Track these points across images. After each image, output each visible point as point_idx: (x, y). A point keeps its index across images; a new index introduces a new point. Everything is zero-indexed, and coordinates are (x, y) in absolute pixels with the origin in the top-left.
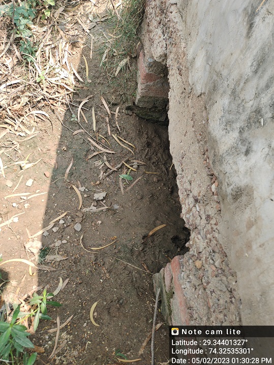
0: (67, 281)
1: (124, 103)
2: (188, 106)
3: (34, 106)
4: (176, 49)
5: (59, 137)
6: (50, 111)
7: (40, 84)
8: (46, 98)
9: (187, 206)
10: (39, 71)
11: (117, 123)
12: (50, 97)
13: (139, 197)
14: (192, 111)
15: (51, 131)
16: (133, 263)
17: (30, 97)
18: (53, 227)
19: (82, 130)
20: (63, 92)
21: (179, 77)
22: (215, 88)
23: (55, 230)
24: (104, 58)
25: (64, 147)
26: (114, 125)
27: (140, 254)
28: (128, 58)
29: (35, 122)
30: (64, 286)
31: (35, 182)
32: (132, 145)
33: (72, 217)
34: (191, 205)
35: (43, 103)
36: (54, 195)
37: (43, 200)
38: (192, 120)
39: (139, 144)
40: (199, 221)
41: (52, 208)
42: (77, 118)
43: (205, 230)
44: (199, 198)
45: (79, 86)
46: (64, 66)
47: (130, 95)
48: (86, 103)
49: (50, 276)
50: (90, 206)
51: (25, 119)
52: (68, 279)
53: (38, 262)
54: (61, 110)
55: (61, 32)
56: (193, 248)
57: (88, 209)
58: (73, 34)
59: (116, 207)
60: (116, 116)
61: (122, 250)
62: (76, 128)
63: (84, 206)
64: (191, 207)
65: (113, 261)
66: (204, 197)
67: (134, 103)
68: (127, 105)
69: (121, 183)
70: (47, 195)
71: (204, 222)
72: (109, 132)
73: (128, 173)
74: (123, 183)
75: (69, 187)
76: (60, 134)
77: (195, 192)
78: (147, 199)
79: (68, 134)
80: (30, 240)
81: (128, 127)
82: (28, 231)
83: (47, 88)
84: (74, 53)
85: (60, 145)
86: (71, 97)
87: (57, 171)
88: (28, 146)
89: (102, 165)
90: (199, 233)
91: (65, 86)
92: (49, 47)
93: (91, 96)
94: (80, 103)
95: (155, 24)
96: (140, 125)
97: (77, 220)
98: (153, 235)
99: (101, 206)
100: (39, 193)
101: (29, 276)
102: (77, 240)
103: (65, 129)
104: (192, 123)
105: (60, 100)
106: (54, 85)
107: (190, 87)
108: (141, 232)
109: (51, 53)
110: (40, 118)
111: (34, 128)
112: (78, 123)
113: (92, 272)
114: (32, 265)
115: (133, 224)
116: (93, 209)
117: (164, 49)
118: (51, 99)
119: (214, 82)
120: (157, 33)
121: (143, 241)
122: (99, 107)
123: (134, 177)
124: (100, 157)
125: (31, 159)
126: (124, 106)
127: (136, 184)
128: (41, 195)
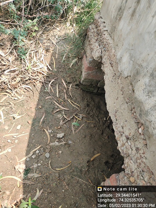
0: (42, 191)
1: (74, 82)
2: (118, 83)
3: (23, 83)
4: (108, 53)
5: (37, 100)
6: (33, 86)
7: (28, 71)
8: (31, 79)
9: (122, 142)
10: (28, 64)
11: (70, 93)
12: (33, 78)
13: (83, 136)
14: (121, 86)
15: (33, 97)
16: (82, 179)
17: (21, 78)
18: (32, 155)
19: (51, 97)
20: (41, 76)
21: (111, 68)
22: (138, 73)
23: (33, 157)
24: (64, 58)
25: (40, 106)
26: (69, 94)
27: (86, 173)
28: (77, 58)
29: (23, 91)
30: (40, 195)
31: (22, 127)
32: (78, 105)
33: (44, 149)
34: (125, 142)
35: (29, 81)
36: (33, 135)
37: (26, 138)
38: (121, 91)
39: (82, 105)
40: (131, 152)
41: (32, 143)
42: (48, 90)
43: (135, 157)
44: (130, 137)
45: (50, 72)
46: (42, 62)
47: (77, 78)
48: (53, 82)
49: (31, 188)
50: (54, 142)
51: (18, 90)
52: (42, 190)
53: (23, 178)
54: (39, 85)
55: (41, 44)
56: (127, 169)
57: (53, 144)
58: (47, 45)
59: (70, 142)
60: (70, 89)
61: (75, 170)
62: (47, 95)
63: (51, 142)
64: (124, 143)
65: (70, 177)
66: (134, 136)
67: (80, 82)
68: (76, 84)
69: (72, 127)
70: (29, 135)
71: (134, 152)
72: (66, 98)
73: (77, 122)
74: (74, 127)
75: (42, 130)
76: (38, 98)
77: (127, 133)
78: (88, 138)
79: (43, 99)
80: (18, 164)
81: (77, 95)
82: (17, 158)
83: (32, 73)
84: (47, 55)
85: (38, 105)
86: (45, 78)
87: (35, 120)
88: (19, 105)
89: (62, 117)
90: (132, 159)
91: (42, 72)
92: (33, 51)
93: (56, 78)
94: (50, 82)
95: (94, 41)
96: (83, 94)
97: (47, 150)
98: (93, 160)
99: (61, 142)
100: (24, 133)
101: (17, 188)
102: (47, 164)
103: (41, 96)
104: (122, 92)
105: (39, 80)
106: (36, 72)
107: (119, 73)
108: (86, 158)
109: (34, 54)
110: (27, 90)
111: (23, 95)
112: (48, 93)
113: (57, 185)
114: (19, 180)
115: (81, 153)
116: (57, 143)
117: (100, 53)
118: (33, 79)
119: (137, 70)
120: (95, 45)
121: (87, 164)
122: (61, 84)
123: (80, 124)
124: (60, 113)
125: (20, 113)
126: (74, 84)
127: (82, 128)
128: (25, 135)
